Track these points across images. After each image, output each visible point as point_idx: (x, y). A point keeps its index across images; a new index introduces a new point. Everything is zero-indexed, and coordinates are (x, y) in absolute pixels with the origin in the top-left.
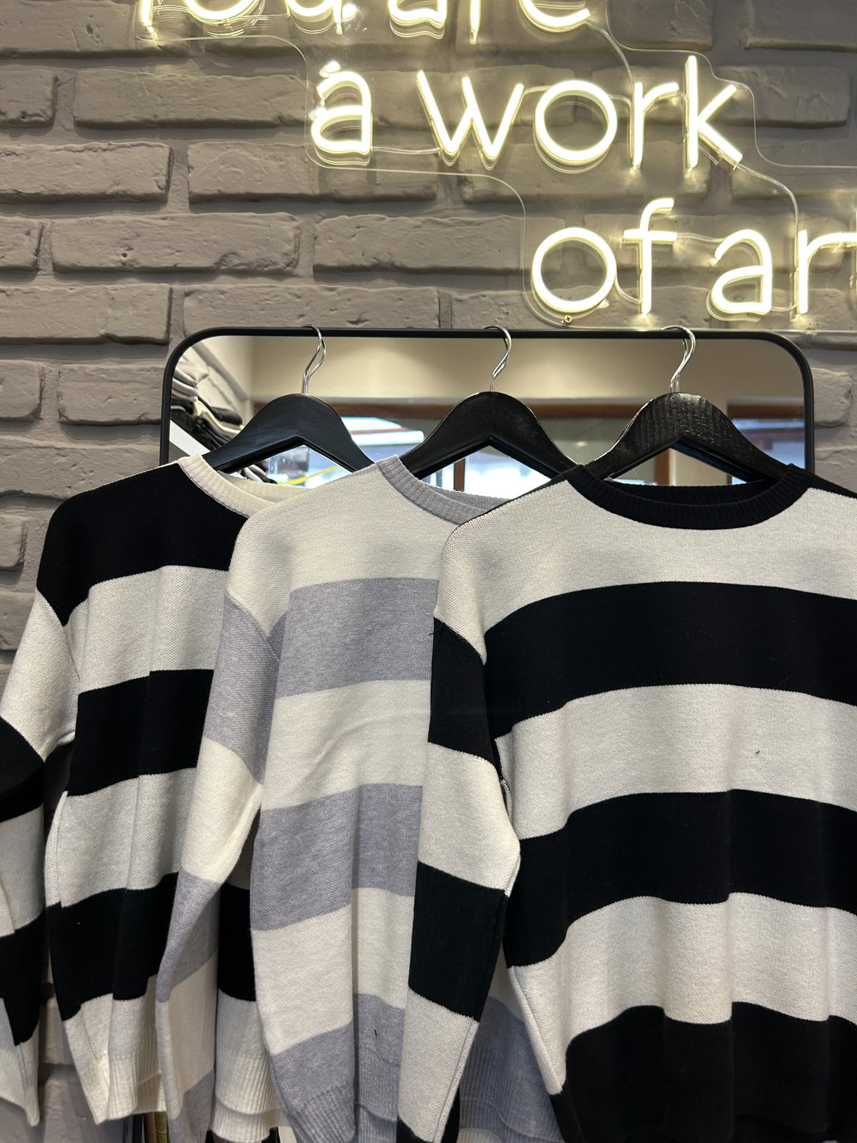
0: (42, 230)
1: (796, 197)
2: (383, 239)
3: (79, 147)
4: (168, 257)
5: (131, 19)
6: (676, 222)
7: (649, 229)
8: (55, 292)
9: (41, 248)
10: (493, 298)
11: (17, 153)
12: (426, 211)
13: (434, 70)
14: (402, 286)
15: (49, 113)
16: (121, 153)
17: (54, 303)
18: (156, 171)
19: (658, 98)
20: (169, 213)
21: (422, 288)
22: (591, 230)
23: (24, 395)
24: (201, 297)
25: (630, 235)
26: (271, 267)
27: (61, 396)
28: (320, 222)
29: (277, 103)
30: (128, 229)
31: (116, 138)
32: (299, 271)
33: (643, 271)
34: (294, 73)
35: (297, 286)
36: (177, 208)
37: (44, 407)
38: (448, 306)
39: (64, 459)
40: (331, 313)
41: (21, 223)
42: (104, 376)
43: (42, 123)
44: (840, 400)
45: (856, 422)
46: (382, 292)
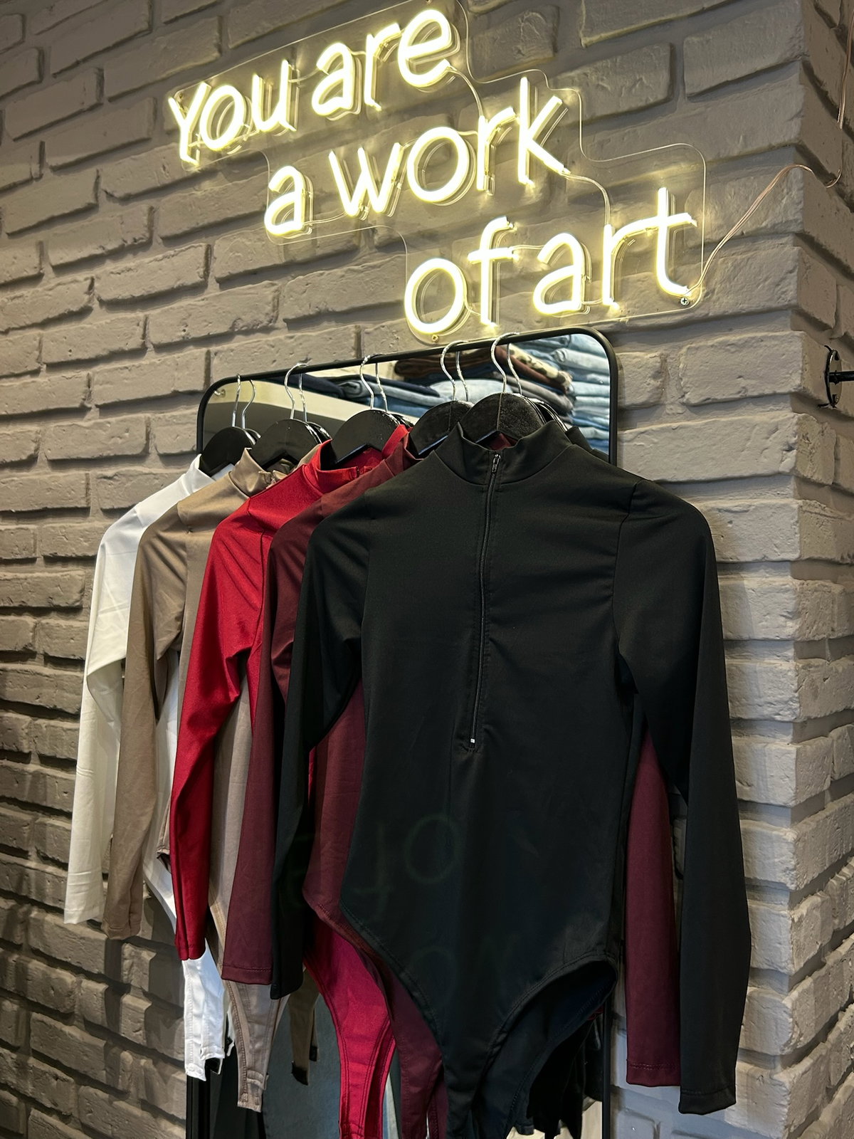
0: (146, 319)
1: (605, 190)
2: (322, 291)
3: (160, 256)
4: (205, 328)
6: (515, 235)
7: (489, 249)
8: (152, 364)
9: (147, 332)
10: (389, 327)
12: (351, 260)
15: (147, 235)
16: (180, 256)
17: (150, 371)
18: (198, 265)
20: (208, 294)
21: (343, 327)
23: (136, 439)
24: (221, 356)
25: (472, 257)
26: (260, 326)
27: (157, 436)
30: (185, 312)
32: (278, 324)
35: (273, 338)
36: (212, 290)
37: (151, 445)
39: (156, 481)
40: (291, 356)
41: (134, 319)
43: (145, 243)
44: (648, 381)
45: (672, 400)
46: (320, 334)
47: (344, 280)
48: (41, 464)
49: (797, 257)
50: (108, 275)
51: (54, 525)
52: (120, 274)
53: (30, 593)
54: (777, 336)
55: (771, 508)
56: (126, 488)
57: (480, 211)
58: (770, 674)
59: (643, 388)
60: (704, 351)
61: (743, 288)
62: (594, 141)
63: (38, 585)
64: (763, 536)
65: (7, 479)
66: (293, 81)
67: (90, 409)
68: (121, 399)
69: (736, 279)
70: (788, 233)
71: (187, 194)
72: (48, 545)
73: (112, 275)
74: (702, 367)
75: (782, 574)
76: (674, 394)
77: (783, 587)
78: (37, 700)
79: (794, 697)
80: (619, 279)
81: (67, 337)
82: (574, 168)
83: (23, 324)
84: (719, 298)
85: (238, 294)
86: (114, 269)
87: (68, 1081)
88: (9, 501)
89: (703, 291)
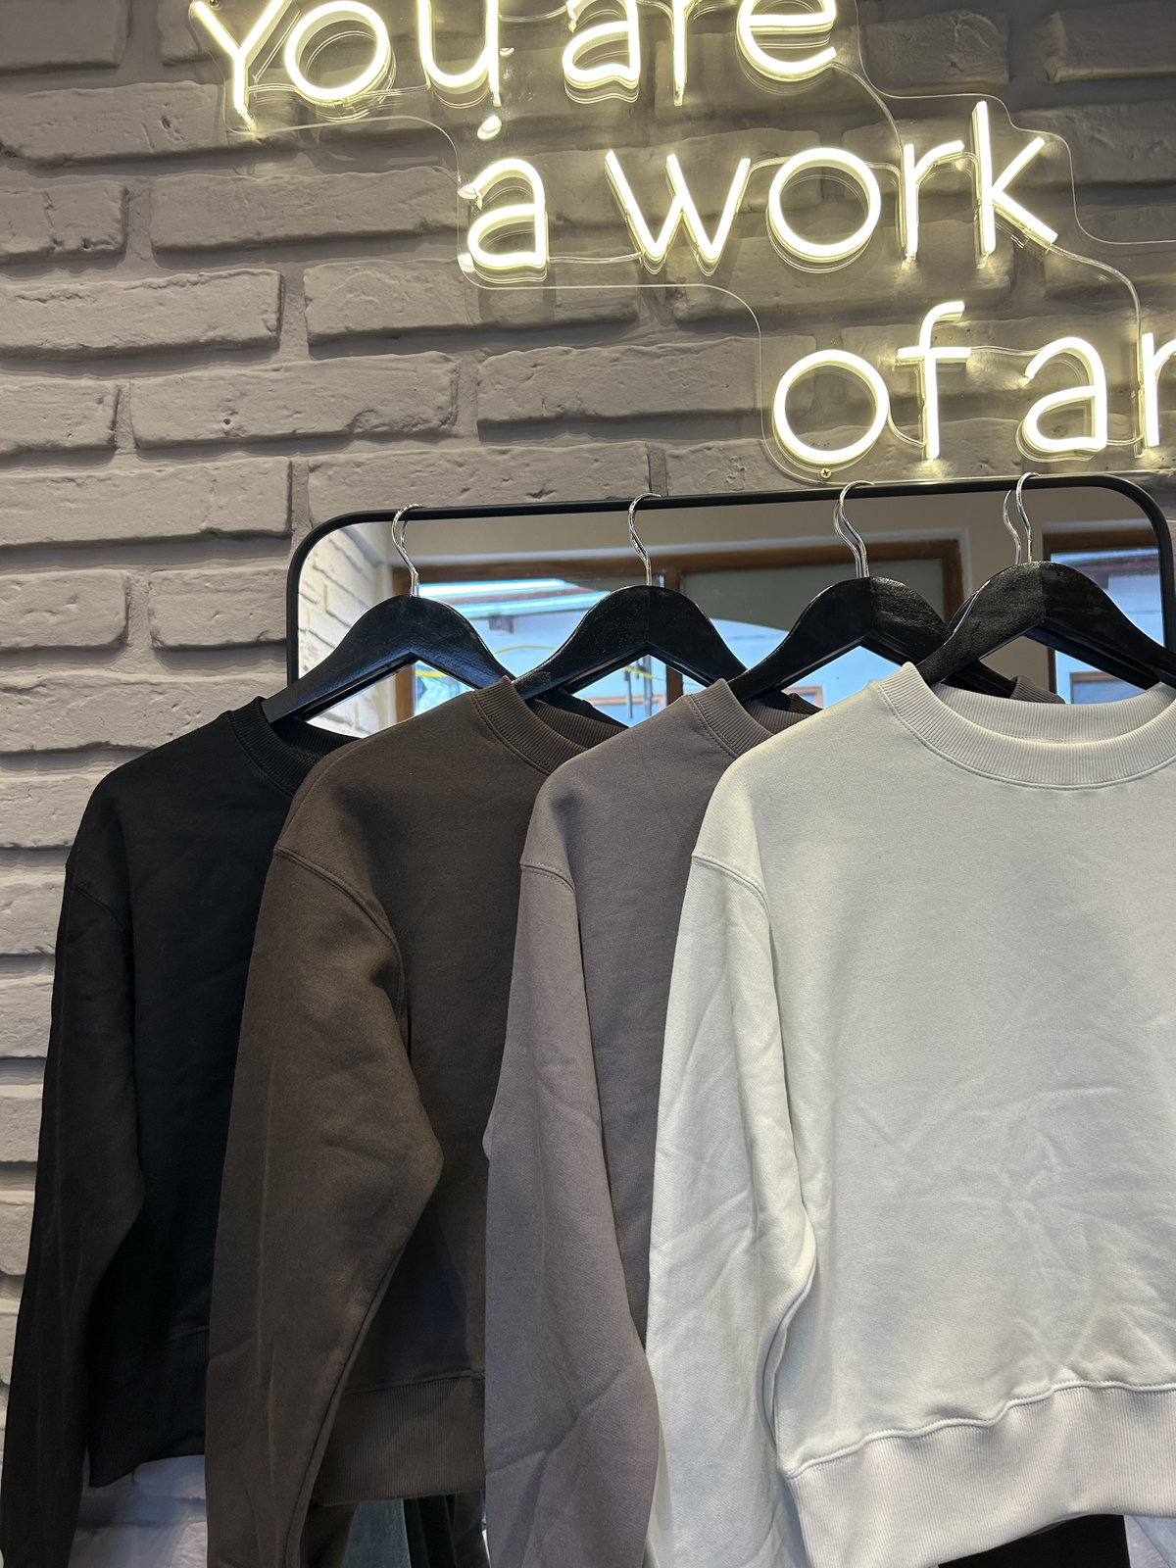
0: (118, 395)
1: (1134, 284)
2: (569, 380)
3: (161, 281)
4: (287, 421)
5: (219, 105)
6: (968, 331)
7: (933, 345)
8: (141, 477)
9: (118, 419)
10: (721, 450)
11: (81, 294)
12: (625, 337)
13: (628, 145)
14: (596, 441)
15: (120, 238)
16: (216, 286)
17: (139, 491)
18: (263, 307)
19: (936, 162)
20: (281, 361)
21: (622, 444)
22: (850, 351)
23: (106, 615)
24: (330, 473)
25: (906, 354)
26: (420, 427)
27: (154, 614)
28: (480, 362)
29: (419, 205)
30: (232, 389)
31: (209, 265)
32: (456, 429)
33: (927, 402)
34: (439, 163)
35: (458, 451)
36: (293, 354)
37: (131, 630)
38: (661, 465)
39: (158, 698)
40: (505, 483)
41: (90, 387)
42: (208, 584)
43: (112, 252)
46: (573, 451)
47: (619, 367)
50: (11, 301)
52: (44, 301)
56: (68, 710)
68: (55, 539)
73: (21, 301)
86: (27, 290)
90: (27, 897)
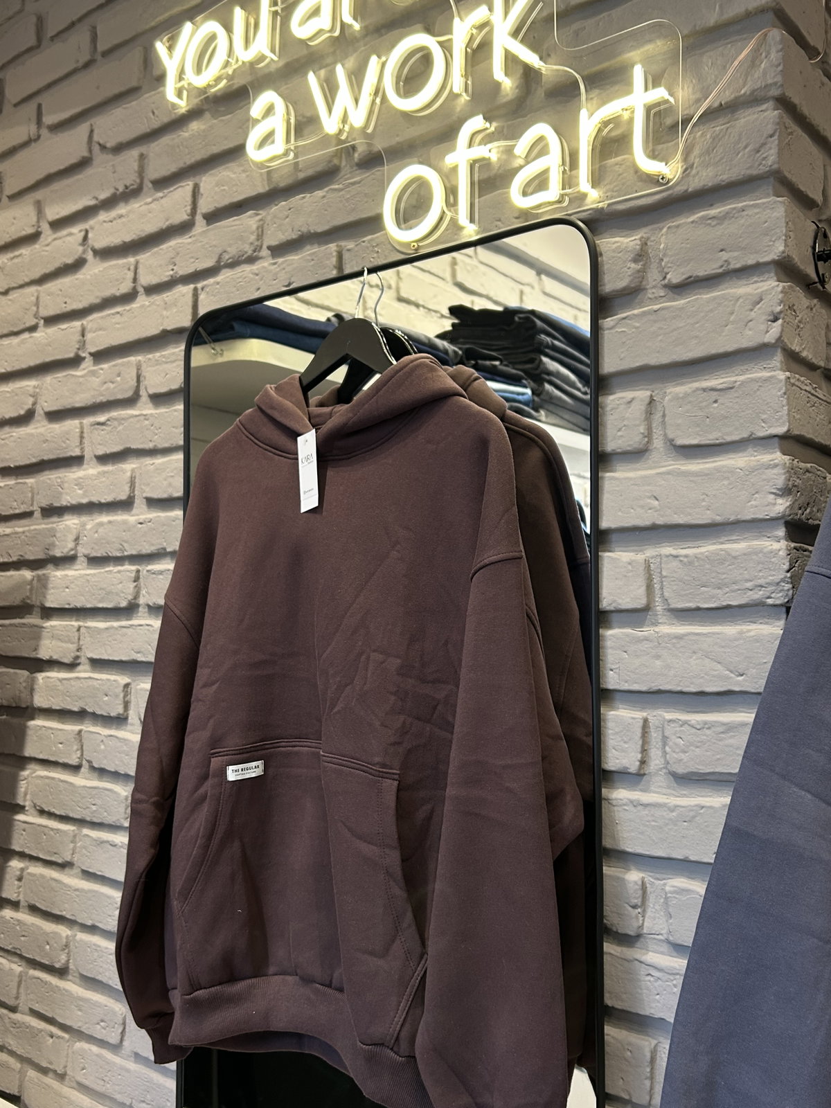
0: (137, 264)
1: (583, 78)
2: (304, 214)
3: (149, 200)
4: (192, 265)
7: (466, 149)
8: (142, 306)
9: (137, 277)
10: (369, 242)
11: (123, 214)
14: (314, 249)
15: (138, 181)
16: (169, 197)
18: (186, 204)
20: (195, 231)
21: (326, 247)
23: (128, 382)
24: (208, 290)
25: (450, 160)
26: (245, 256)
27: (148, 378)
30: (173, 252)
31: (167, 186)
32: (262, 253)
35: (258, 267)
36: (199, 226)
37: (140, 388)
39: (147, 422)
40: (275, 281)
41: (125, 262)
42: (164, 360)
43: (136, 189)
44: (629, 265)
45: (654, 283)
46: (303, 257)
47: (325, 201)
48: (40, 418)
49: (778, 120)
50: (102, 224)
51: (50, 477)
52: (111, 221)
53: (27, 546)
54: (758, 204)
55: (757, 382)
56: (118, 432)
57: (457, 115)
58: (760, 555)
59: (623, 272)
60: (684, 228)
61: (722, 159)
62: (569, 31)
63: (35, 537)
64: (750, 411)
65: (7, 436)
66: (274, 9)
67: (84, 358)
68: (114, 344)
69: (715, 151)
70: (768, 98)
71: (174, 136)
72: (44, 496)
73: (105, 224)
74: (682, 245)
75: (771, 451)
76: (655, 278)
77: (772, 462)
78: (34, 653)
79: (786, 577)
80: (597, 166)
81: (63, 289)
82: (550, 60)
83: (21, 282)
84: (698, 172)
85: (224, 227)
86: (106, 217)
87: (63, 1038)
88: (8, 457)
89: (682, 167)
90: (102, 528)
